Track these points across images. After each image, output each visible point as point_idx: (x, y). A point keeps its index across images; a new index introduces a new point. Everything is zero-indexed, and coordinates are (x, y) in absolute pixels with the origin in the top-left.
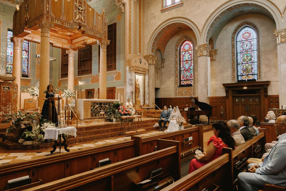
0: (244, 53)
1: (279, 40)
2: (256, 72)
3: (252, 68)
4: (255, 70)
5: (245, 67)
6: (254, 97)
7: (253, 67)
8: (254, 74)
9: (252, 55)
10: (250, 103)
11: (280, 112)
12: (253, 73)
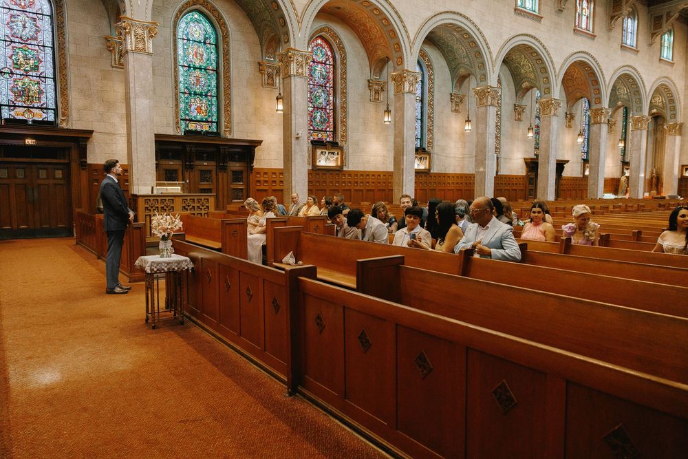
0: (17, 45)
1: (131, 42)
2: (51, 105)
3: (40, 92)
4: (49, 98)
5: (20, 84)
6: (49, 166)
7: (42, 88)
8: (47, 109)
9: (40, 57)
10: (40, 182)
11: (157, 200)
12: (44, 104)
